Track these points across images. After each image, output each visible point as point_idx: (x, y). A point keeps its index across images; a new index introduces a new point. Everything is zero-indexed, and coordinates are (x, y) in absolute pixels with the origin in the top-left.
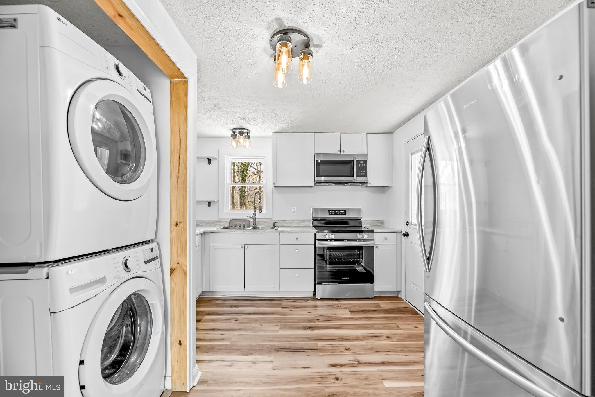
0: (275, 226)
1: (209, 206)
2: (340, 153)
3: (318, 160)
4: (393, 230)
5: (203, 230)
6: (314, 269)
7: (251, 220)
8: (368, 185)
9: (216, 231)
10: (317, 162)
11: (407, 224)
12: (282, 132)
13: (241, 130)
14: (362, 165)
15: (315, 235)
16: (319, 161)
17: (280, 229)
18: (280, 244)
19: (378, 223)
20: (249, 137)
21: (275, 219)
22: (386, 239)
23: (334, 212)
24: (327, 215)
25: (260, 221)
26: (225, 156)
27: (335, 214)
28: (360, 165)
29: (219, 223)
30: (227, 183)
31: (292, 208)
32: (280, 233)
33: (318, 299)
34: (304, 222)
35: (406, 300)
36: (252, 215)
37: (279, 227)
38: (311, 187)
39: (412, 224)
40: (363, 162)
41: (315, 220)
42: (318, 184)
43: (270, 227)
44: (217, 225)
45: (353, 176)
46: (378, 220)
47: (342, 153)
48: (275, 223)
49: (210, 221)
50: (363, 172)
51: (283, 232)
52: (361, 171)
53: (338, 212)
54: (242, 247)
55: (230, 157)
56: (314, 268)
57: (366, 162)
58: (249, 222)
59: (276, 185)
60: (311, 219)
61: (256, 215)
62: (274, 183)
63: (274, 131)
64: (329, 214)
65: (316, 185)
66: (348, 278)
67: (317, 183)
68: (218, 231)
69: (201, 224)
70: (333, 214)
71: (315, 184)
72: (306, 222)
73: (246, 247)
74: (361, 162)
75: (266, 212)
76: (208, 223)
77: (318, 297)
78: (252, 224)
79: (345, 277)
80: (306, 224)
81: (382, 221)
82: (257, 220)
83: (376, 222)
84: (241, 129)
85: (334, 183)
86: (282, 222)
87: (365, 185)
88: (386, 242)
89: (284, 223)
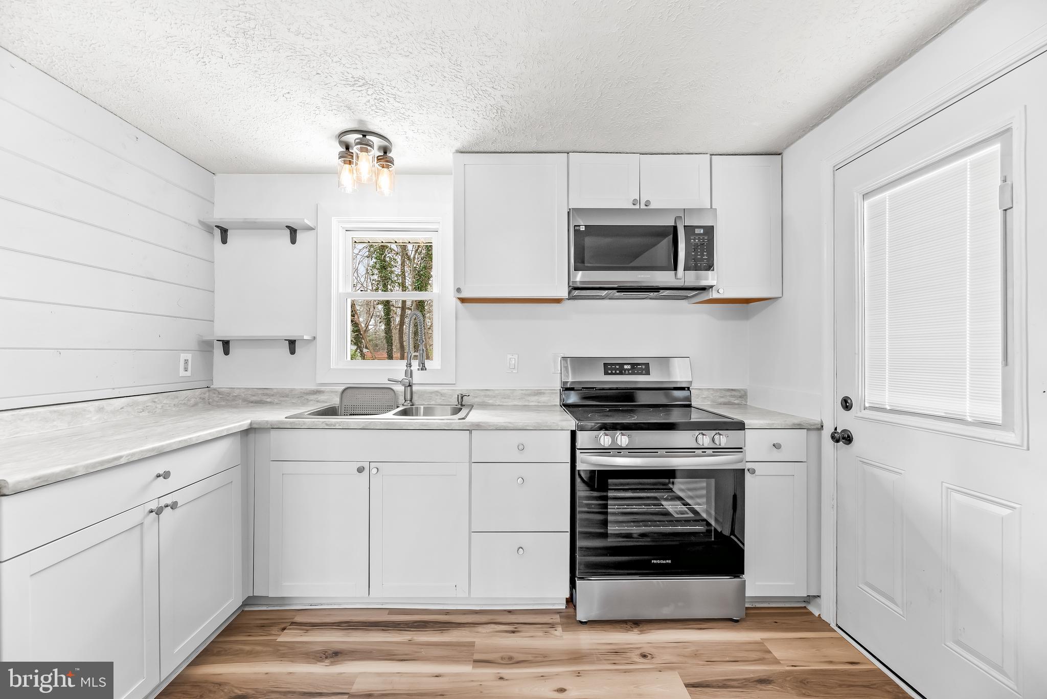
0: (462, 405)
1: (293, 352)
2: (637, 207)
3: (579, 226)
4: (796, 421)
5: (249, 421)
6: (569, 534)
7: (400, 388)
8: (714, 295)
9: (287, 423)
10: (575, 230)
11: (846, 404)
12: (482, 150)
13: (364, 136)
14: (699, 239)
15: (573, 434)
16: (583, 228)
17: (475, 416)
18: (471, 463)
19: (732, 396)
20: (391, 161)
21: (463, 387)
22: (777, 446)
23: (617, 367)
24: (598, 377)
25: (425, 392)
26: (334, 220)
27: (622, 372)
28: (694, 239)
29: (315, 396)
30: (341, 291)
31: (509, 356)
32: (470, 431)
33: (581, 622)
34: (539, 393)
35: (839, 627)
36: (401, 376)
37: (473, 406)
38: (558, 301)
39: (867, 405)
40: (702, 231)
41: (567, 389)
42: (576, 293)
43: (449, 409)
44: (311, 400)
45: (675, 269)
46: (732, 390)
47: (643, 207)
48: (462, 398)
49: (292, 390)
50: (702, 260)
51: (478, 427)
52: (696, 255)
53: (629, 367)
54: (360, 470)
55: (349, 226)
56: (569, 530)
57: (709, 231)
58: (393, 394)
59: (464, 295)
60: (558, 386)
61: (411, 377)
62: (459, 290)
63: (458, 145)
64: (606, 373)
65: (571, 295)
66: (670, 561)
67: (577, 291)
68: (293, 423)
69: (268, 400)
70: (616, 374)
71: (569, 293)
72: (544, 393)
73: (374, 471)
74: (697, 231)
75: (439, 368)
76: (287, 396)
77: (581, 616)
78: (401, 400)
79: (660, 560)
80: (543, 399)
81: (743, 393)
82: (415, 388)
83: (728, 393)
84: (365, 133)
85: (621, 289)
86: (482, 393)
87: (705, 296)
88: (776, 455)
89: (486, 396)
